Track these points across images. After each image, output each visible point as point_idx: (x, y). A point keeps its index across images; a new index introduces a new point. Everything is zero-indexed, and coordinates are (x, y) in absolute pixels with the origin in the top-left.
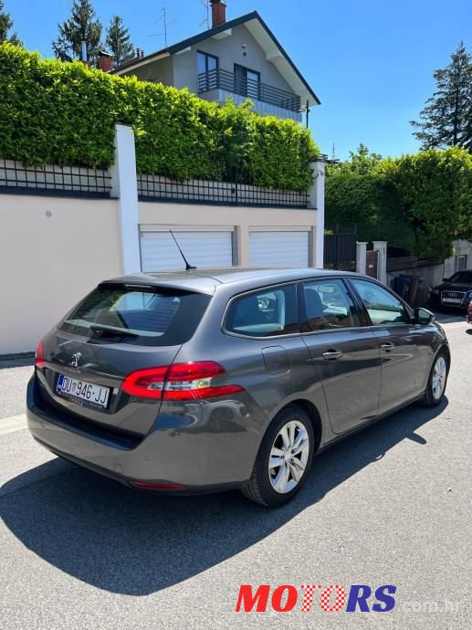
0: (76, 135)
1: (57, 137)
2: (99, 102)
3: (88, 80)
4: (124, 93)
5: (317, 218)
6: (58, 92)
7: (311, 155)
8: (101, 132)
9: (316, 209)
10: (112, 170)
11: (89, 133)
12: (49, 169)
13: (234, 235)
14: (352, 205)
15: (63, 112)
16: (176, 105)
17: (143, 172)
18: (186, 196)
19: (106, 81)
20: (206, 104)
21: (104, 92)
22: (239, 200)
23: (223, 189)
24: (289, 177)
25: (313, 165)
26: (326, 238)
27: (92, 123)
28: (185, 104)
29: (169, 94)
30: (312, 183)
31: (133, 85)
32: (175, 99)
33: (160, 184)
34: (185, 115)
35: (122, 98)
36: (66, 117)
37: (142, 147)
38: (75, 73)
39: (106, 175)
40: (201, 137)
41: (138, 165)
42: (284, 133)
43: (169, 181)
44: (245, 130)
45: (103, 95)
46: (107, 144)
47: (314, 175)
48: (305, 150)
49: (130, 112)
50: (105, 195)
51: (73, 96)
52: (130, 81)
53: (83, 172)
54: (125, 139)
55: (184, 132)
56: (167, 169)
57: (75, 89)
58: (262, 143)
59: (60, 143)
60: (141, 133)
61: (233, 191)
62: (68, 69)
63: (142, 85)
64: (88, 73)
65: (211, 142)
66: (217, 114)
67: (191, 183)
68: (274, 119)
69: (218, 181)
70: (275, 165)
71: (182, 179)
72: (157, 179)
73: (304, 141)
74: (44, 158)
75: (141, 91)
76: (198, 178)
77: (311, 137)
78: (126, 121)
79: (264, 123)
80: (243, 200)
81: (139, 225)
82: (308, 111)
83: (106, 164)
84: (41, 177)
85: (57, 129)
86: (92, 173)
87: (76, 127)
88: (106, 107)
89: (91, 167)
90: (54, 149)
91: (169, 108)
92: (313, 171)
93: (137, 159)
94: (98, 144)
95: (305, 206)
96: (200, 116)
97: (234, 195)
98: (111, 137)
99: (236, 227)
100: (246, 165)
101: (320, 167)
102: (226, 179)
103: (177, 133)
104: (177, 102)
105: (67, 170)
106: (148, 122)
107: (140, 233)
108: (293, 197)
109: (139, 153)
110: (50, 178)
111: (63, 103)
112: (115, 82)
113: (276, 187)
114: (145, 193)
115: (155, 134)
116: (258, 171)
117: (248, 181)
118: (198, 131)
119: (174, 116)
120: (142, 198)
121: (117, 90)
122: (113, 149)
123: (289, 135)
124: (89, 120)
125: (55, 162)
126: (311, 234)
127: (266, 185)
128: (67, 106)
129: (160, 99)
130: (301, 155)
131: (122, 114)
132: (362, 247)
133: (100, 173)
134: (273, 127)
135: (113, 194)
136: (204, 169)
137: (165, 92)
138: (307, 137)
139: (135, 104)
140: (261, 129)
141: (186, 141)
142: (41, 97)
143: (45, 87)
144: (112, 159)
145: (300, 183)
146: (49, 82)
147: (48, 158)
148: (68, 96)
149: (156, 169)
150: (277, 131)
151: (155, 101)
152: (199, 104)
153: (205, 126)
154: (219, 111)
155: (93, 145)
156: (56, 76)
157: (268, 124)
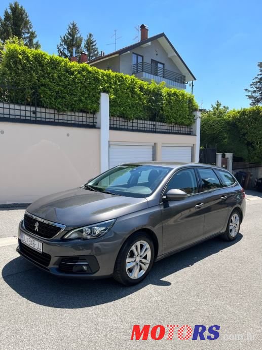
0: (82, 98)
1: (75, 99)
2: (94, 82)
3: (90, 72)
4: (106, 78)
5: (196, 140)
6: (76, 78)
7: (194, 108)
8: (94, 96)
9: (196, 135)
10: (97, 115)
11: (89, 97)
12: (69, 113)
13: (154, 148)
14: (214, 134)
15: (78, 87)
16: (129, 83)
17: (112, 116)
18: (131, 128)
19: (97, 73)
20: (143, 83)
21: (97, 77)
22: (157, 130)
23: (149, 124)
24: (182, 119)
25: (195, 113)
26: (201, 150)
27: (90, 92)
28: (133, 82)
29: (126, 78)
30: (194, 122)
31: (110, 74)
32: (129, 80)
33: (120, 122)
34: (133, 88)
35: (104, 80)
36: (79, 89)
37: (112, 104)
38: (84, 69)
39: (94, 116)
40: (140, 99)
41: (110, 112)
42: (180, 97)
43: (123, 120)
44: (161, 95)
45: (96, 79)
46: (96, 102)
47: (195, 118)
48: (191, 105)
49: (108, 87)
50: (93, 126)
51: (83, 80)
52: (108, 73)
53: (84, 115)
54: (105, 100)
55: (132, 96)
56: (123, 114)
57: (84, 76)
58: (169, 102)
59: (75, 101)
60: (113, 97)
61: (154, 125)
62: (81, 67)
63: (113, 74)
64: (90, 69)
65: (145, 101)
66: (148, 88)
67: (134, 121)
68: (176, 90)
69: (147, 120)
70: (175, 113)
71: (130, 119)
72: (118, 119)
73: (191, 101)
74: (67, 108)
75: (113, 77)
76: (137, 118)
77: (194, 99)
78: (106, 91)
79: (171, 92)
80: (159, 130)
81: (109, 141)
82: (193, 86)
83: (95, 111)
84: (65, 117)
85: (74, 95)
86: (88, 115)
87: (83, 94)
88: (97, 85)
89: (88, 113)
90: (73, 104)
91: (126, 85)
92: (194, 116)
93: (110, 109)
94: (92, 102)
95: (190, 133)
96: (140, 88)
97: (155, 127)
98: (98, 99)
99: (155, 144)
100: (161, 112)
101: (199, 114)
102: (151, 120)
103: (129, 96)
104: (129, 82)
105: (77, 114)
106: (116, 91)
107: (109, 145)
108: (184, 129)
109: (111, 106)
110: (69, 118)
111: (78, 83)
112: (102, 73)
113: (176, 123)
114: (112, 126)
115: (119, 97)
116: (167, 116)
117: (162, 121)
118: (139, 96)
119: (128, 89)
120: (111, 128)
121: (102, 77)
122: (99, 104)
123: (183, 98)
124: (89, 91)
125: (72, 110)
126: (193, 148)
127: (171, 123)
128: (80, 84)
129: (122, 80)
130: (189, 108)
131: (104, 88)
132: (219, 156)
133: (92, 116)
134: (175, 94)
135: (97, 125)
136: (141, 115)
137: (124, 77)
138: (192, 99)
139: (110, 83)
140: (169, 94)
141: (133, 101)
142: (68, 80)
143: (70, 75)
144: (98, 109)
145: (188, 122)
146: (72, 73)
147: (70, 109)
148: (80, 80)
149: (118, 114)
150: (177, 95)
151: (119, 81)
152: (139, 82)
153: (142, 93)
154: (149, 86)
155: (90, 103)
156: (75, 70)
157: (172, 92)
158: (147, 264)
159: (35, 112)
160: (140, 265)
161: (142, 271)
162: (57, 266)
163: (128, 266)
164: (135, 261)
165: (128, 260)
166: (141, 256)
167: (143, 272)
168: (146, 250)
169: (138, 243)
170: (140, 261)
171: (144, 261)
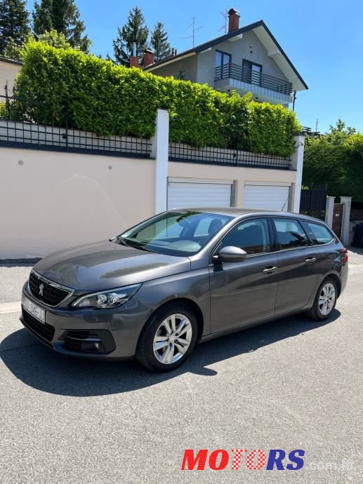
0: (131, 117)
1: (120, 118)
2: (148, 95)
3: (142, 80)
4: (165, 88)
5: (297, 177)
6: (122, 88)
7: (294, 130)
8: (147, 114)
9: (296, 170)
10: (152, 140)
11: (140, 115)
12: (112, 138)
13: (233, 187)
14: (325, 168)
15: (125, 101)
16: (199, 96)
17: (173, 141)
18: (201, 158)
19: (153, 81)
20: (220, 94)
21: (152, 88)
22: (238, 162)
23: (228, 154)
24: (277, 146)
25: (295, 138)
26: (303, 192)
27: (142, 108)
28: (205, 94)
29: (194, 88)
30: (294, 152)
31: (171, 82)
32: (198, 91)
33: (185, 150)
34: (204, 102)
35: (162, 91)
36: (126, 104)
37: (174, 125)
38: (134, 76)
39: (148, 143)
40: (214, 118)
41: (170, 136)
42: (275, 115)
43: (190, 148)
44: (246, 113)
45: (151, 91)
46: (151, 122)
47: (296, 145)
48: (290, 127)
49: (168, 101)
50: (146, 156)
51: (132, 91)
52: (169, 80)
53: (134, 140)
54: (163, 119)
55: (203, 114)
56: (190, 140)
57: (133, 86)
58: (258, 122)
59: (121, 121)
60: (174, 114)
61: (234, 155)
62: (130, 73)
63: (176, 82)
64: (142, 75)
65: (221, 121)
66: (226, 102)
67: (205, 150)
68: (268, 105)
69: (224, 148)
70: (266, 138)
71: (199, 147)
72: (182, 146)
73: (290, 121)
74: (110, 131)
75: (176, 86)
76: (210, 146)
77: (296, 118)
78: (164, 107)
79: (261, 107)
80: (241, 162)
81: (168, 177)
82: (295, 98)
83: (149, 135)
84: (107, 143)
85: (120, 112)
86: (139, 141)
87: (132, 110)
88: (152, 98)
89: (139, 137)
90: (117, 125)
91: (194, 97)
92: (295, 142)
93: (170, 132)
94: (145, 122)
95: (287, 168)
96: (215, 102)
97: (235, 158)
98: (154, 117)
99: (235, 181)
100: (245, 137)
101: (301, 139)
102: (230, 147)
103: (198, 114)
104: (199, 94)
105: (123, 139)
106: (179, 106)
107: (168, 183)
108: (279, 161)
109: (171, 127)
110: (112, 144)
111: (125, 95)
112: (159, 81)
113: (266, 153)
114: (173, 156)
115: (183, 115)
116: (254, 142)
117: (246, 149)
118: (213, 113)
119: (197, 103)
120: (171, 159)
121: (160, 86)
122: (154, 125)
123: (279, 116)
124: (140, 106)
125: (117, 134)
126: (291, 188)
127: (259, 152)
128: (127, 98)
129: (188, 91)
130: (287, 130)
131: (162, 102)
132: (331, 201)
133: (144, 141)
134: (267, 110)
135: (151, 156)
136: (215, 140)
137: (192, 87)
138: (293, 118)
139: (171, 96)
140: (258, 111)
141: (204, 120)
142: (112, 92)
143: (115, 85)
144: (154, 132)
145: (285, 151)
146: (117, 82)
147: (113, 131)
148: (128, 91)
149: (182, 139)
150: (270, 113)
151: (185, 93)
152: (214, 94)
153: (217, 110)
154: (229, 99)
155: (141, 123)
156: (122, 78)
157: (263, 108)
158: (186, 345)
159: (65, 136)
160: (175, 347)
161: (178, 354)
162: (63, 342)
163: (156, 347)
164: (167, 340)
165: (157, 338)
166: (177, 335)
167: (179, 356)
168: (185, 326)
169: (173, 317)
170: (176, 341)
171: (181, 341)
